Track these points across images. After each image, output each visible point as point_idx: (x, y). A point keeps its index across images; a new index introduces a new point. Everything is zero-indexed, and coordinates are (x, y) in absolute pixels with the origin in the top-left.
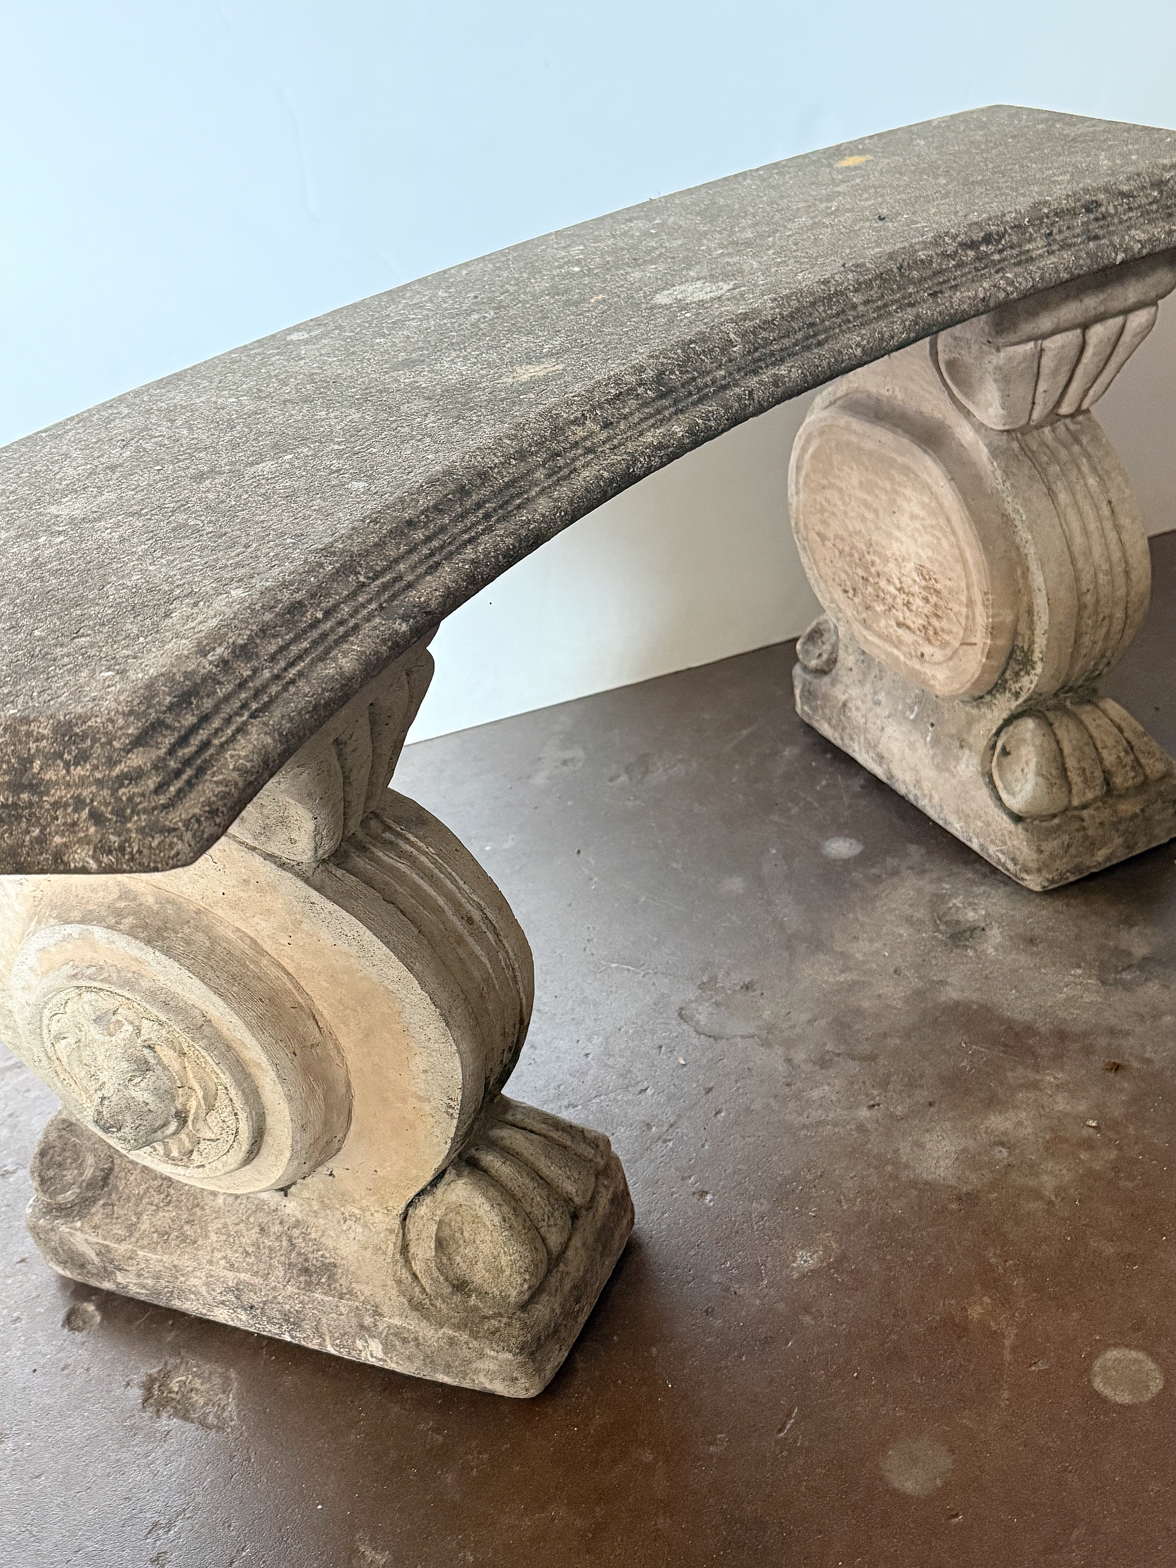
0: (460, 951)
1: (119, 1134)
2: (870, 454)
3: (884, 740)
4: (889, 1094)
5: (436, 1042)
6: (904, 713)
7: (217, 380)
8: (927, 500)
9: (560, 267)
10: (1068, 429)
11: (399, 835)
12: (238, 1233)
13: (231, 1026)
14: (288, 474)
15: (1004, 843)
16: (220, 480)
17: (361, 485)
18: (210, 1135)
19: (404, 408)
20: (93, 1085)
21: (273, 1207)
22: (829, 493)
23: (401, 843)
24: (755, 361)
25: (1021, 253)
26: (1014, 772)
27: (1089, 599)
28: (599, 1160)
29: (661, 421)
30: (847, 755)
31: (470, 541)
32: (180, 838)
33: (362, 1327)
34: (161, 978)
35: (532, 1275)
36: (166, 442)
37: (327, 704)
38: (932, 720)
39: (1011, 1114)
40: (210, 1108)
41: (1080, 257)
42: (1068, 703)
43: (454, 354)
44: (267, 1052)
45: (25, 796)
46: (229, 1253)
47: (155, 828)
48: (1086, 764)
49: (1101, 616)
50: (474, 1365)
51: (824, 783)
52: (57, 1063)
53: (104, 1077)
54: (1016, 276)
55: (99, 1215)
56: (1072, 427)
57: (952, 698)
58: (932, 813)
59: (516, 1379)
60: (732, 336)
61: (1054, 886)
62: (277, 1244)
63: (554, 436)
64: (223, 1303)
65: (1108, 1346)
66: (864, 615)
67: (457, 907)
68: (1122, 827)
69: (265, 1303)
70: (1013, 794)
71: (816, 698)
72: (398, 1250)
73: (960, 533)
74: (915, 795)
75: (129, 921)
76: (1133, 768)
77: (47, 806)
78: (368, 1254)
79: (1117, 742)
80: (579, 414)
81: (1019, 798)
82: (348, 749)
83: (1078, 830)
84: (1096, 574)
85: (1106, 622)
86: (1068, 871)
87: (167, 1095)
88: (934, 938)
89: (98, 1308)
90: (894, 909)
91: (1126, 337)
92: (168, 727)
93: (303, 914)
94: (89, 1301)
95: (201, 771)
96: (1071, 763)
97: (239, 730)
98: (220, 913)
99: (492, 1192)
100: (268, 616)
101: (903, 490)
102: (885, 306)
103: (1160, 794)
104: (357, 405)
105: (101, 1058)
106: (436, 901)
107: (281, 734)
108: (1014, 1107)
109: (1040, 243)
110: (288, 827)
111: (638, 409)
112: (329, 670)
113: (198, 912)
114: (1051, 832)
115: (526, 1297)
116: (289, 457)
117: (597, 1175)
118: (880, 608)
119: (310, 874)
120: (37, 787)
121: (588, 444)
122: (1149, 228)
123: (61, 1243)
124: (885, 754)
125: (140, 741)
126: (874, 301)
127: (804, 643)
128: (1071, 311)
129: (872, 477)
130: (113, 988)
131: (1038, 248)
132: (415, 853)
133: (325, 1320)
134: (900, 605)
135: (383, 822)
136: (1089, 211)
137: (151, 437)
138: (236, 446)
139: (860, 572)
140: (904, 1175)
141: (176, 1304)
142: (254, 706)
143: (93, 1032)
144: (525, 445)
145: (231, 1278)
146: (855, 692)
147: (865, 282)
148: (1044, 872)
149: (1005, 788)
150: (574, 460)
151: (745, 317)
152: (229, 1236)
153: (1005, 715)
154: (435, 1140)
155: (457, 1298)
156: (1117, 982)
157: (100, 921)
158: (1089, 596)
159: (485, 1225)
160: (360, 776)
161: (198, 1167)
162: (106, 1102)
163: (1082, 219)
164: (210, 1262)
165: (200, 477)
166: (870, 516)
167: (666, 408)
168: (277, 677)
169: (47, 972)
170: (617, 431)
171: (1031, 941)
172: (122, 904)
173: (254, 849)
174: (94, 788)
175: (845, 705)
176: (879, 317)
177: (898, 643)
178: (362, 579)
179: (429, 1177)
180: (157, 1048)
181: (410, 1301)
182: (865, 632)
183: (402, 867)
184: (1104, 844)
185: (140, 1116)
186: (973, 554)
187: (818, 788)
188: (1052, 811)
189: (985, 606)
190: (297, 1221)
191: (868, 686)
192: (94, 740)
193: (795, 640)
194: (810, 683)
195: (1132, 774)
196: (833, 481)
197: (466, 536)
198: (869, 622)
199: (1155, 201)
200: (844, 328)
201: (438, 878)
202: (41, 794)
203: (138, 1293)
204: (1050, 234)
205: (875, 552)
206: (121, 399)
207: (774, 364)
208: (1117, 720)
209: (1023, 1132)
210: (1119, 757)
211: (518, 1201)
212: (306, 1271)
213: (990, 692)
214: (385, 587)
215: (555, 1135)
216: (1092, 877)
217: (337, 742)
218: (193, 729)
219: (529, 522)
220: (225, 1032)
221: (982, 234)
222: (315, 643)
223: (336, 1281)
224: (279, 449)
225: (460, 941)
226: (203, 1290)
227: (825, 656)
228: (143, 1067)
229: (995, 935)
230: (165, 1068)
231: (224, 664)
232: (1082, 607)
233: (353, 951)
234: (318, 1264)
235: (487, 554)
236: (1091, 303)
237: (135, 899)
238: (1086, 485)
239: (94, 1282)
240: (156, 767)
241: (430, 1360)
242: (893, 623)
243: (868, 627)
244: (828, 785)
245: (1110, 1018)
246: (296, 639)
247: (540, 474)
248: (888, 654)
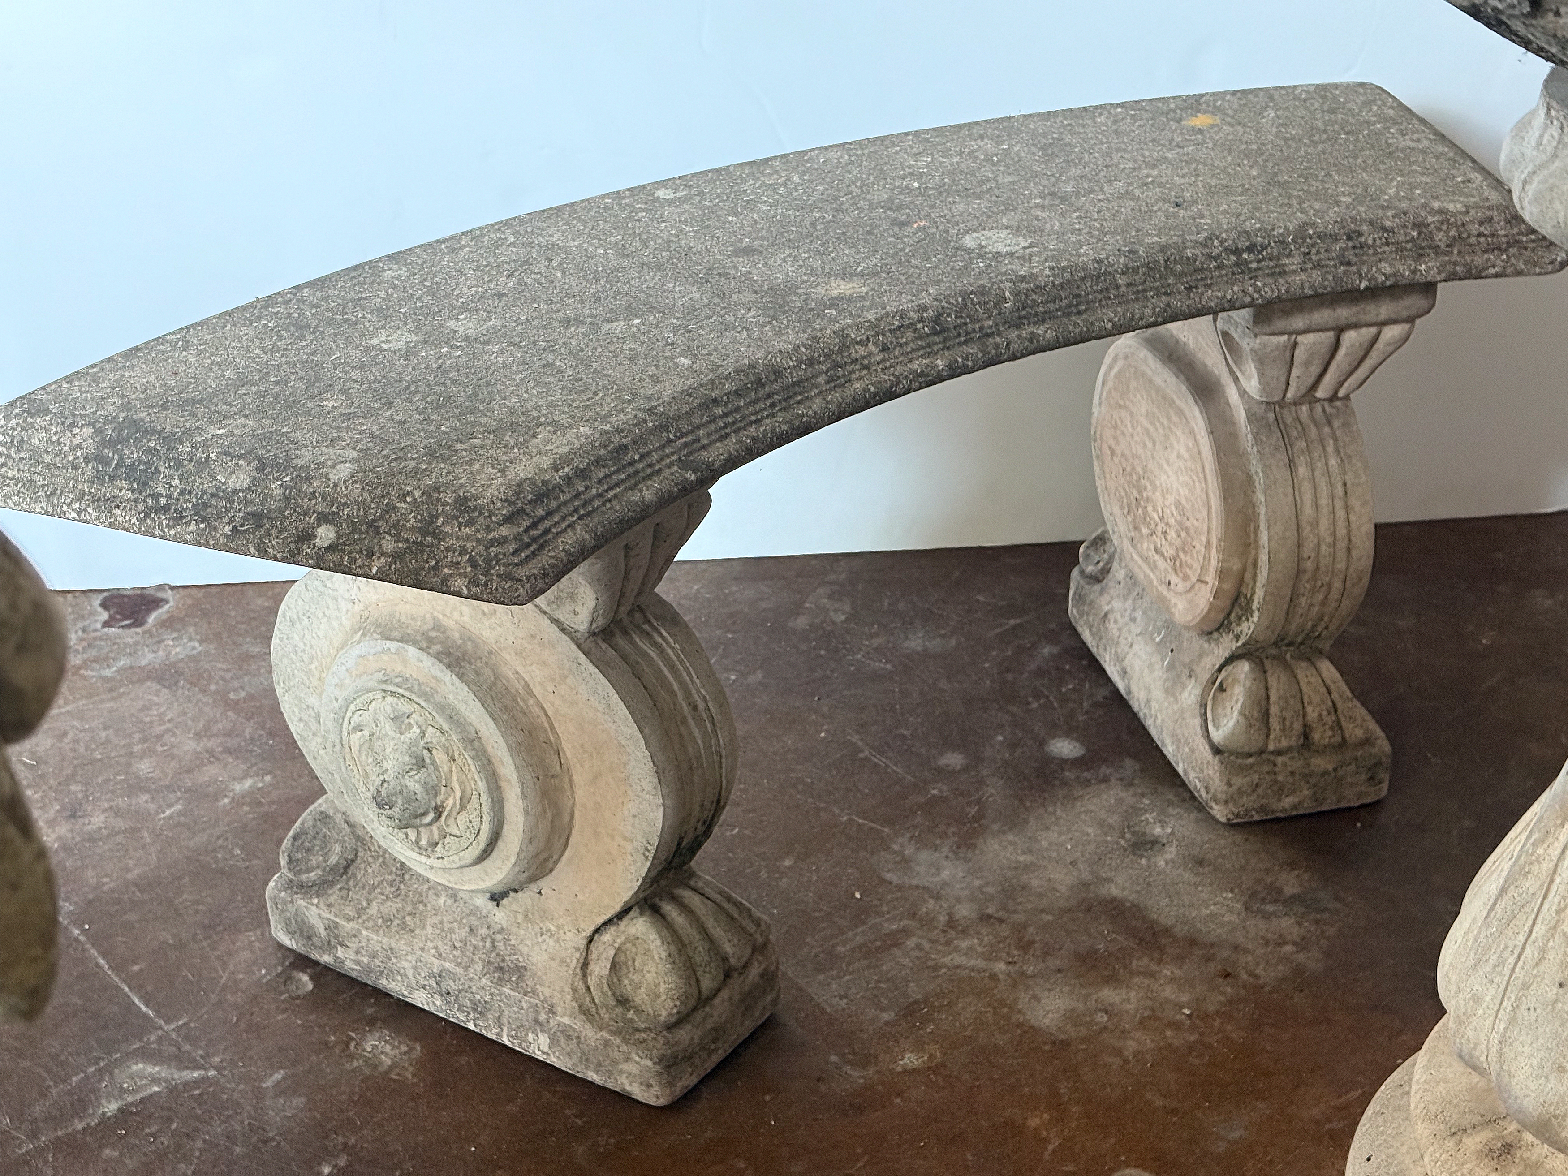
0: (682, 728)
1: (389, 812)
2: (1158, 390)
3: (1130, 656)
4: (1027, 957)
5: (648, 793)
6: (1152, 634)
7: (590, 225)
8: (1191, 445)
9: (903, 178)
10: (1324, 410)
11: (655, 629)
12: (452, 931)
13: (496, 745)
14: (635, 338)
15: (1202, 771)
16: (582, 330)
17: (684, 361)
18: (455, 831)
19: (734, 297)
20: (378, 770)
21: (484, 913)
22: (1124, 414)
23: (655, 635)
24: (1020, 318)
25: (1277, 266)
26: (1224, 708)
27: (1309, 565)
28: (758, 936)
29: (929, 354)
30: (1100, 665)
31: (755, 422)
32: (523, 586)
33: (536, 1021)
34: (451, 696)
35: (681, 1003)
36: (543, 280)
37: (628, 521)
38: (1173, 646)
39: (1123, 991)
40: (463, 808)
41: (1327, 279)
42: (1288, 655)
43: (787, 252)
44: (518, 772)
45: (429, 539)
46: (440, 944)
47: (509, 577)
48: (1288, 715)
49: (1319, 583)
50: (621, 1067)
51: (1071, 686)
52: (347, 750)
53: (388, 765)
54: (1265, 285)
55: (335, 897)
56: (1328, 409)
57: (1187, 628)
58: (1154, 733)
59: (651, 1086)
60: (1007, 294)
61: (1238, 820)
62: (481, 944)
63: (840, 351)
64: (424, 987)
65: (1128, 1166)
66: (1133, 534)
67: (688, 694)
68: (1313, 781)
69: (460, 991)
70: (1217, 727)
71: (1084, 603)
72: (580, 965)
73: (1209, 481)
74: (1145, 715)
75: (437, 648)
76: (1332, 728)
77: (442, 548)
78: (554, 964)
79: (1322, 701)
80: (864, 337)
81: (1221, 732)
82: (633, 553)
83: (1268, 773)
84: (1319, 544)
85: (1324, 589)
86: (1254, 809)
87: (433, 790)
88: (1117, 843)
89: (311, 978)
90: (1091, 812)
91: (1380, 345)
92: (527, 514)
93: (570, 670)
94: (304, 972)
95: (542, 547)
96: (1274, 710)
97: (569, 526)
98: (507, 657)
99: (665, 932)
100: (602, 452)
101: (1175, 430)
102: (1145, 290)
103: (1356, 759)
104: (700, 283)
105: (388, 750)
106: (672, 686)
107: (596, 534)
108: (1127, 987)
109: (1297, 259)
110: (575, 601)
111: (913, 341)
112: (636, 497)
113: (490, 652)
114: (1242, 769)
115: (673, 1019)
116: (637, 321)
117: (754, 950)
118: (1145, 531)
119: (581, 641)
120: (438, 535)
121: (866, 362)
122: (1397, 263)
123: (296, 914)
124: (1128, 670)
125: (508, 520)
126: (1135, 285)
127: (1088, 548)
128: (1324, 316)
129: (1155, 410)
130: (413, 697)
131: (1293, 264)
132: (664, 644)
133: (507, 1013)
134: (1159, 533)
135: (645, 617)
136: (1349, 238)
137: (532, 272)
138: (597, 300)
139: (1135, 493)
140: (1015, 1018)
141: (384, 983)
142: (582, 512)
143: (388, 727)
144: (816, 355)
145: (436, 965)
146: (1117, 604)
147: (1133, 268)
148: (1231, 805)
149: (1213, 720)
150: (850, 373)
151: (1023, 279)
152: (443, 930)
153: (1227, 654)
154: (630, 877)
155: (619, 1010)
156: (1259, 911)
157: (415, 643)
158: (1309, 563)
159: (653, 958)
160: (637, 575)
161: (438, 858)
162: (386, 785)
163: (1341, 244)
164: (422, 950)
165: (566, 322)
166: (1149, 445)
167: (936, 343)
168: (600, 495)
169: (361, 675)
170: (892, 356)
171: (1201, 863)
172: (433, 634)
173: (545, 613)
174: (474, 544)
175: (1106, 615)
176: (1137, 299)
177: (1154, 567)
178: (671, 436)
179: (617, 908)
180: (434, 751)
181: (580, 1007)
182: (1132, 550)
183: (652, 653)
184: (1293, 792)
185: (409, 802)
186: (1216, 502)
187: (1064, 690)
188: (1246, 749)
189: (1218, 551)
190: (502, 929)
191: (1130, 602)
192: (480, 514)
193: (1082, 543)
194: (1083, 588)
195: (1330, 733)
196: (1127, 403)
197: (753, 418)
198: (1135, 541)
199: (1413, 240)
200: (1104, 303)
201: (678, 669)
202: (440, 540)
203: (352, 969)
204: (1309, 253)
205: (1148, 478)
206: (507, 223)
207: (1035, 323)
208: (1328, 682)
209: (1127, 1006)
210: (1320, 715)
211: (684, 945)
212: (501, 969)
213: (1217, 630)
214: (686, 445)
215: (725, 905)
216: (1277, 820)
217: (627, 546)
218: (542, 519)
219: (803, 415)
220: (489, 749)
221: (1247, 244)
222: (629, 476)
223: (523, 981)
224: (630, 312)
225: (684, 721)
226: (410, 973)
227: (1101, 564)
228: (421, 764)
229: (1171, 852)
230: (436, 769)
231: (568, 479)
232: (1299, 572)
233: (601, 707)
234: (512, 966)
235: (765, 434)
236: (1343, 313)
237: (444, 632)
238: (1327, 464)
239: (315, 955)
240: (515, 538)
241: (585, 1059)
242: (1152, 547)
243: (1134, 547)
244: (1074, 689)
245: (1239, 937)
246: (618, 471)
247: (821, 380)
248: (1146, 576)
